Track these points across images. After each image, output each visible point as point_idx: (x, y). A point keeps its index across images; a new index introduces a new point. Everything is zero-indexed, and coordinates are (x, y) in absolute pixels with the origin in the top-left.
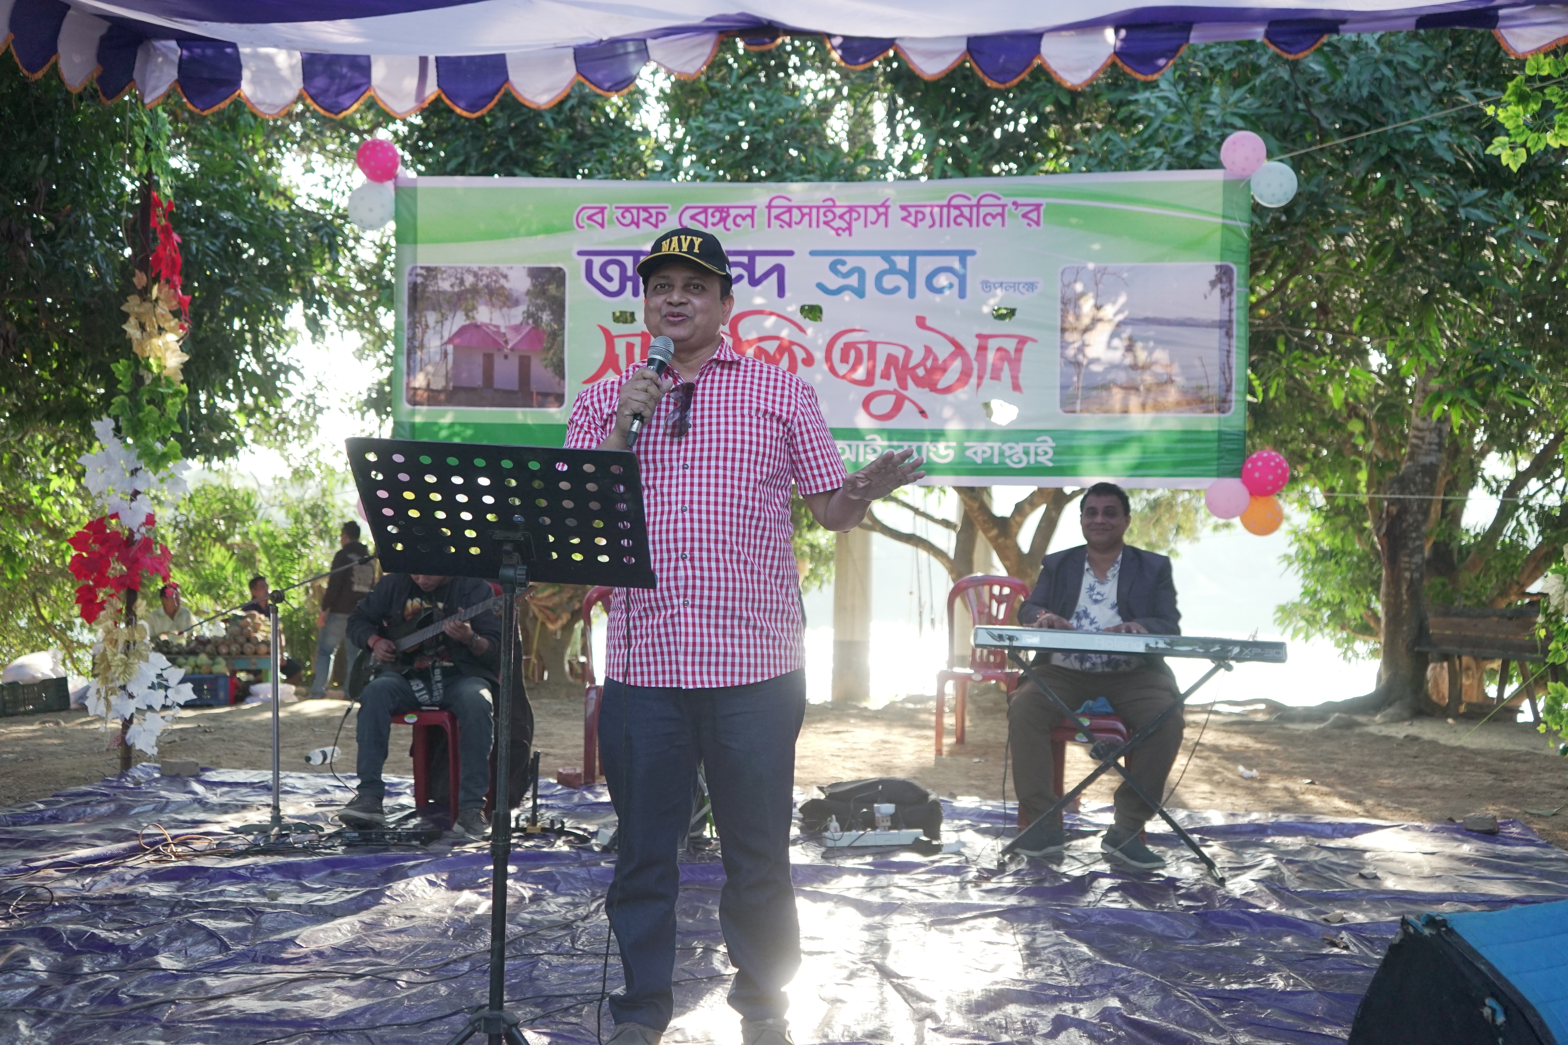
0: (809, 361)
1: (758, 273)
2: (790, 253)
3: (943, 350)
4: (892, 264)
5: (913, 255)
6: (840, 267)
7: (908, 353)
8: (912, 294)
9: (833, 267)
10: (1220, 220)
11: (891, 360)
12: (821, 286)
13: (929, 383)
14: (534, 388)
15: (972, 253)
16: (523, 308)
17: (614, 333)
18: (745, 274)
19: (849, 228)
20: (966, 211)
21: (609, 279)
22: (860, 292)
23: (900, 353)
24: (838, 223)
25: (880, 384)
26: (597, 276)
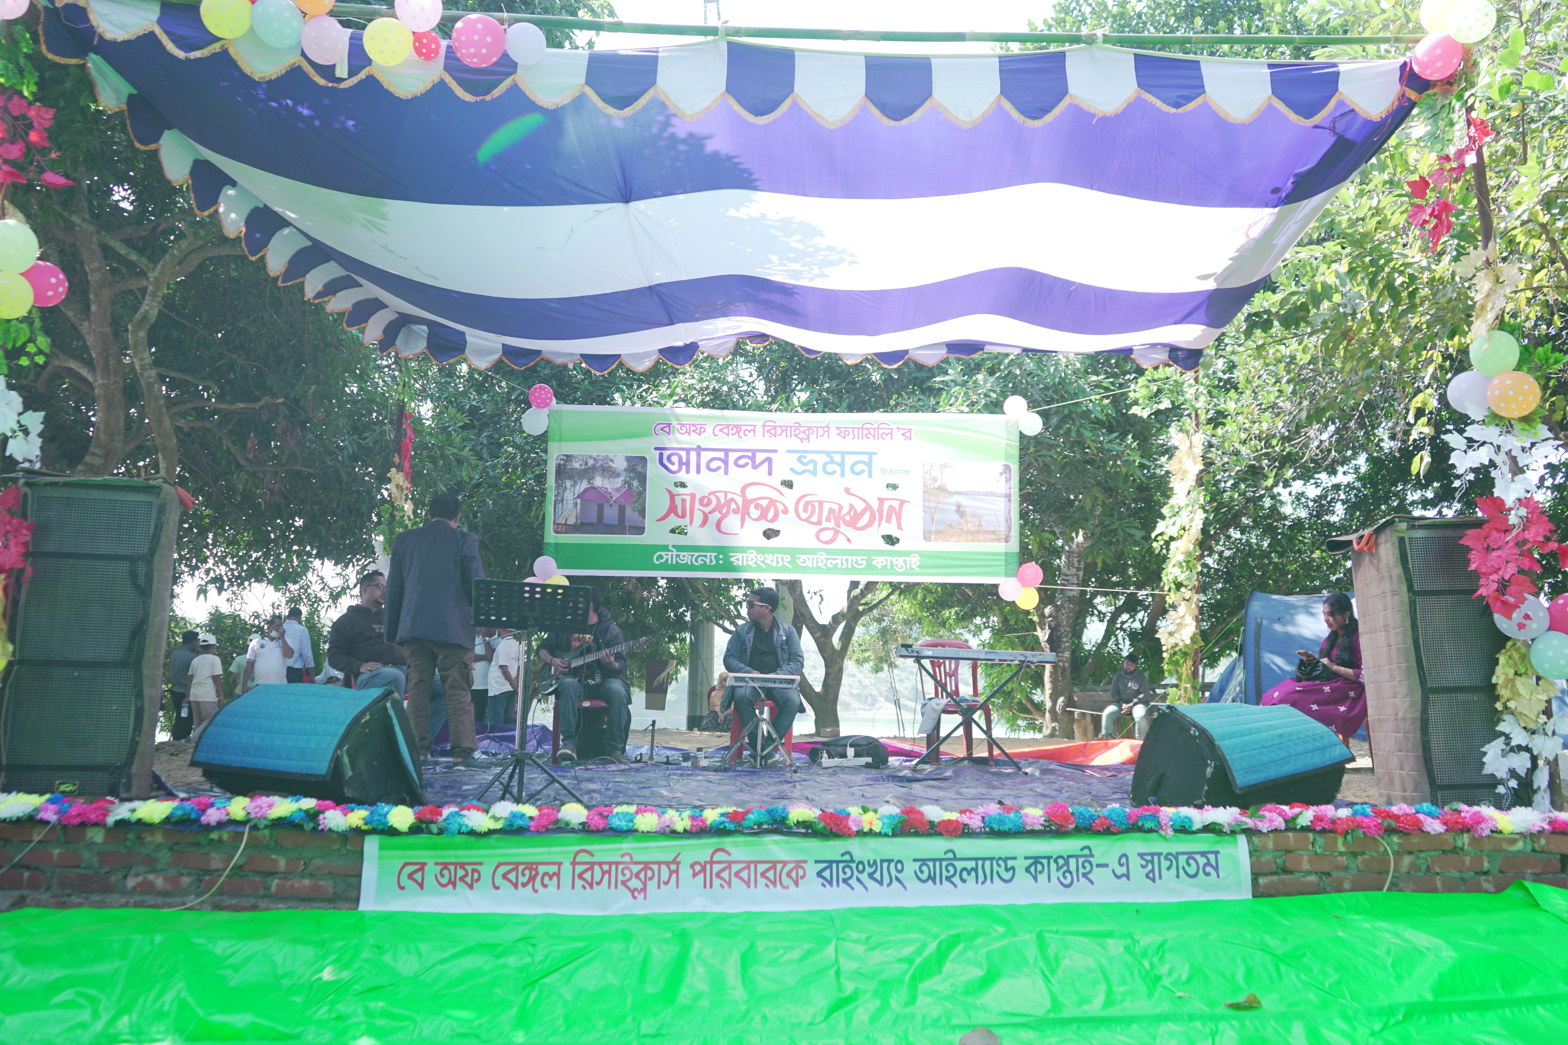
0: (786, 511)
1: (758, 461)
2: (775, 451)
3: (860, 506)
4: (832, 458)
5: (843, 454)
6: (803, 460)
7: (841, 507)
8: (843, 474)
9: (799, 460)
10: (1004, 441)
11: (831, 511)
12: (792, 470)
13: (852, 523)
14: (627, 524)
15: (875, 453)
16: (622, 478)
17: (674, 494)
18: (750, 462)
19: (808, 439)
20: (872, 431)
21: (673, 464)
22: (814, 473)
23: (836, 508)
24: (802, 436)
25: (825, 524)
26: (665, 461)
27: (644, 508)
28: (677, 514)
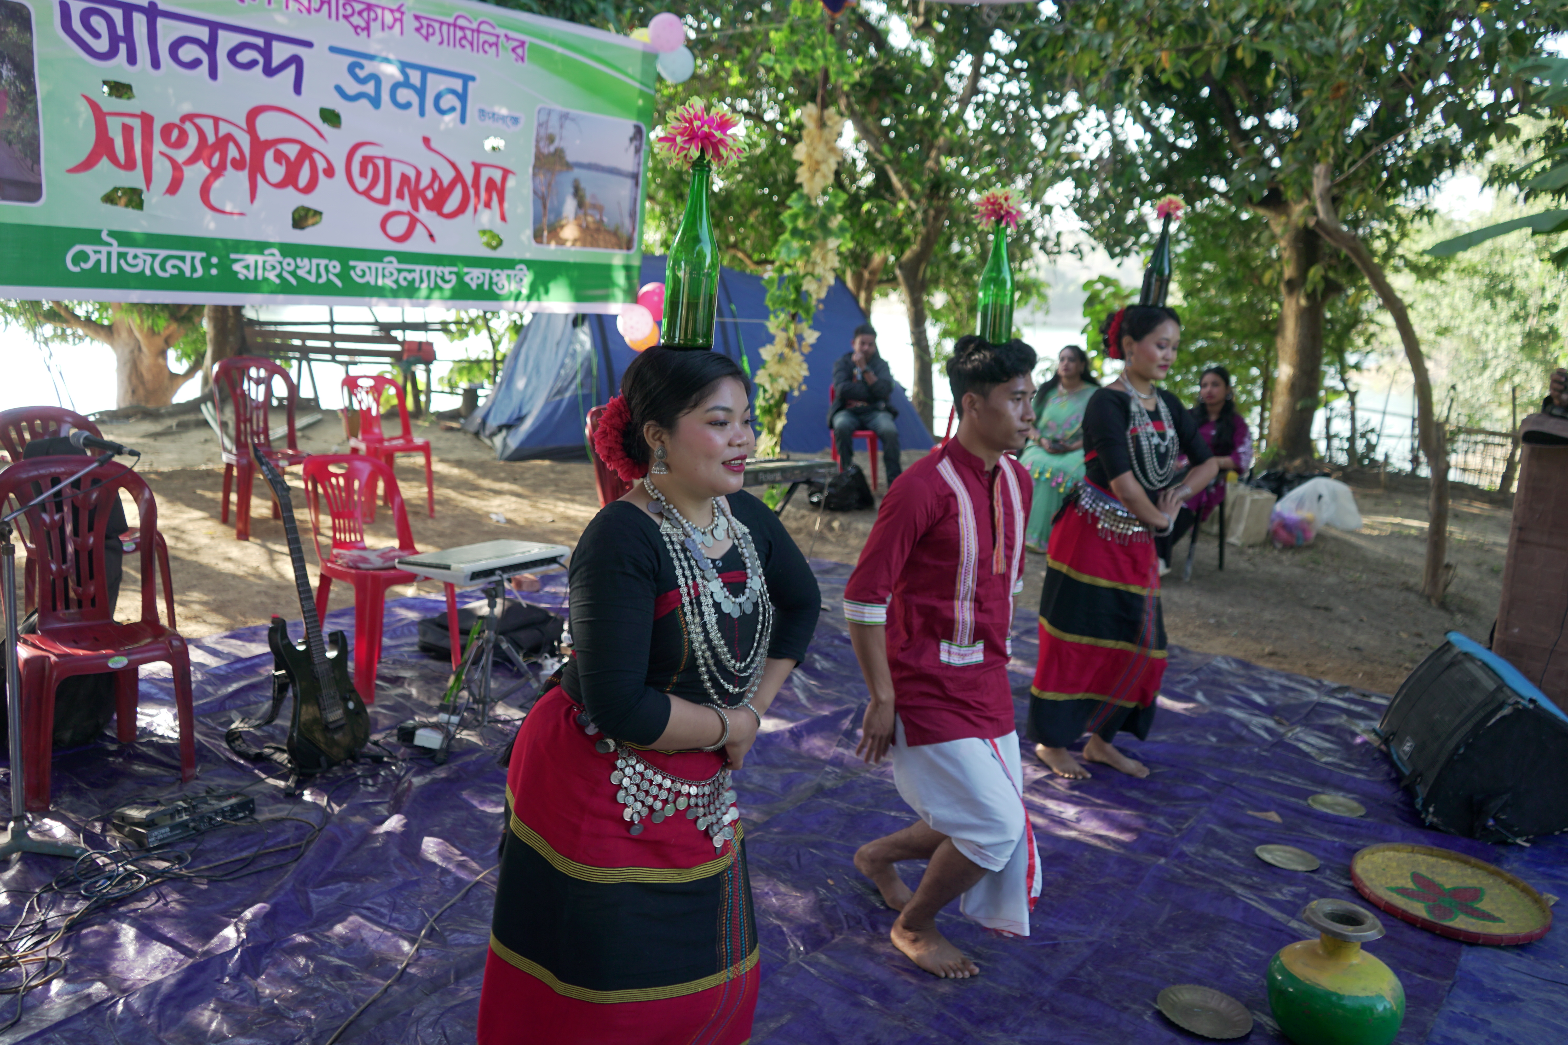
0: (330, 172)
1: (276, 62)
2: (309, 44)
3: (447, 176)
4: (407, 77)
5: (425, 71)
6: (358, 71)
7: (419, 174)
8: (422, 112)
9: (351, 69)
10: (637, 85)
11: (405, 178)
12: (339, 89)
13: (436, 205)
15: (473, 79)
17: (105, 109)
18: (261, 60)
19: (367, 28)
20: (469, 34)
21: (96, 35)
22: (376, 102)
23: (412, 174)
24: (356, 20)
25: (395, 204)
26: (77, 26)
27: (36, 138)
28: (114, 160)
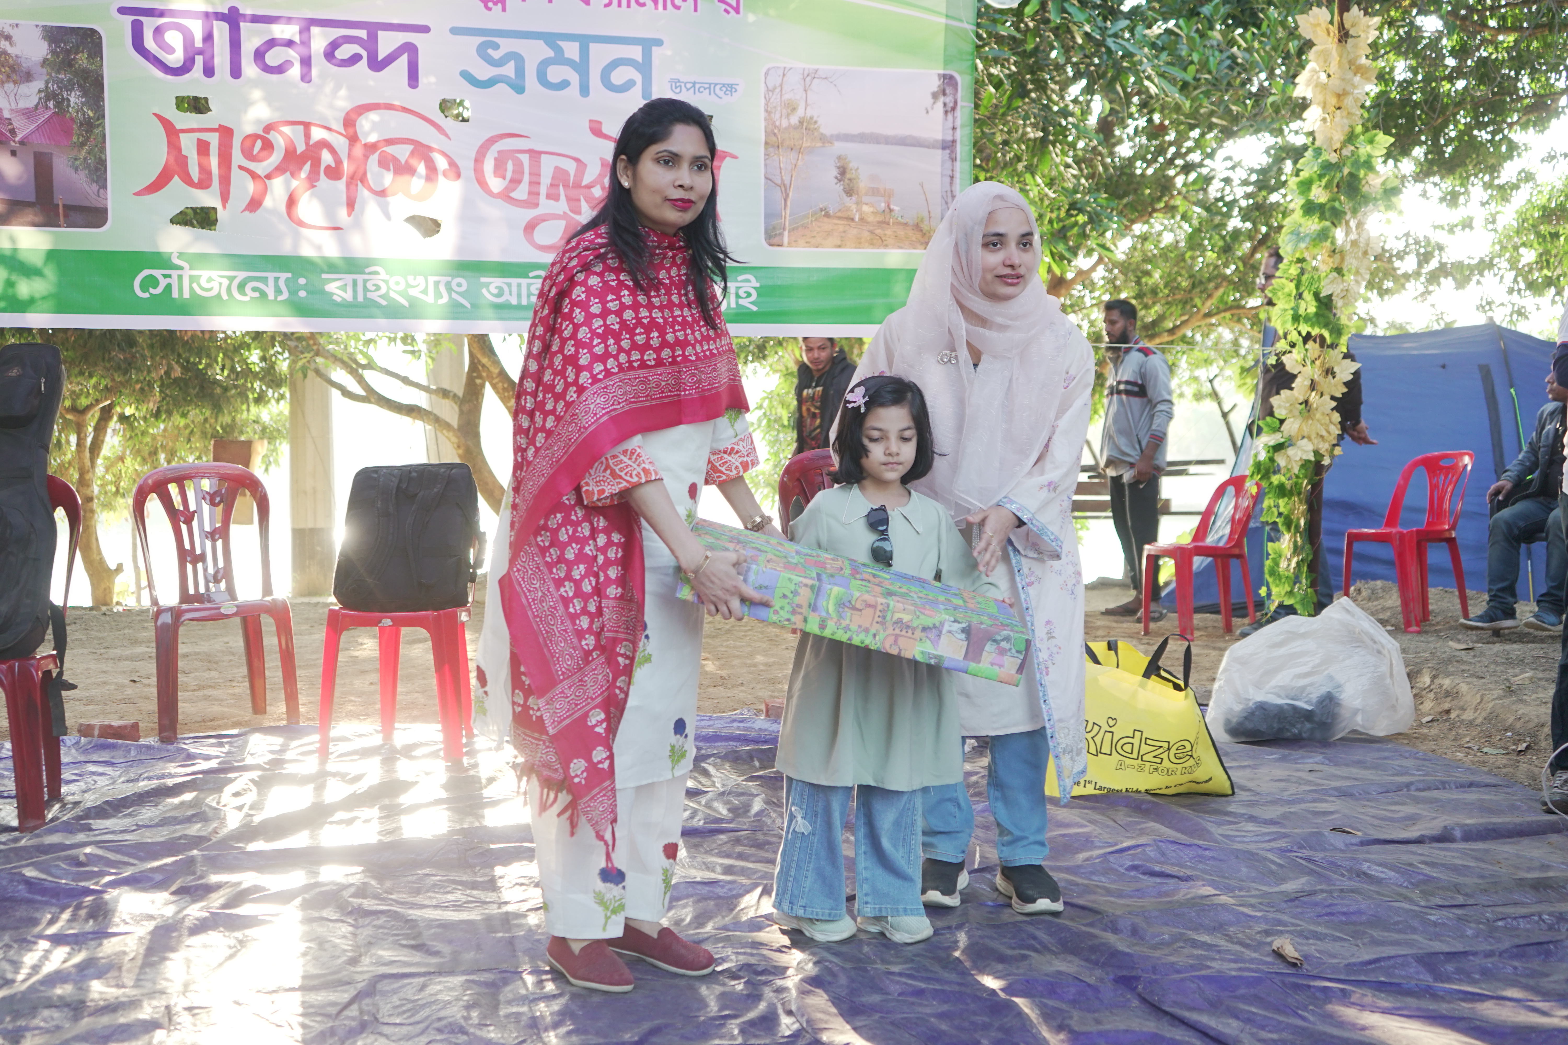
0: (453, 173)
1: (382, 53)
2: (425, 29)
4: (559, 51)
5: (585, 41)
6: (490, 51)
7: (581, 168)
8: (585, 90)
9: (482, 51)
10: (943, 20)
11: (560, 176)
12: (467, 76)
14: (60, 199)
15: (659, 43)
16: (38, 84)
17: (179, 127)
18: (364, 54)
19: (502, 1)
21: (171, 50)
22: (518, 86)
23: (571, 167)
25: (546, 206)
26: (149, 43)
27: (102, 161)
28: (187, 180)
